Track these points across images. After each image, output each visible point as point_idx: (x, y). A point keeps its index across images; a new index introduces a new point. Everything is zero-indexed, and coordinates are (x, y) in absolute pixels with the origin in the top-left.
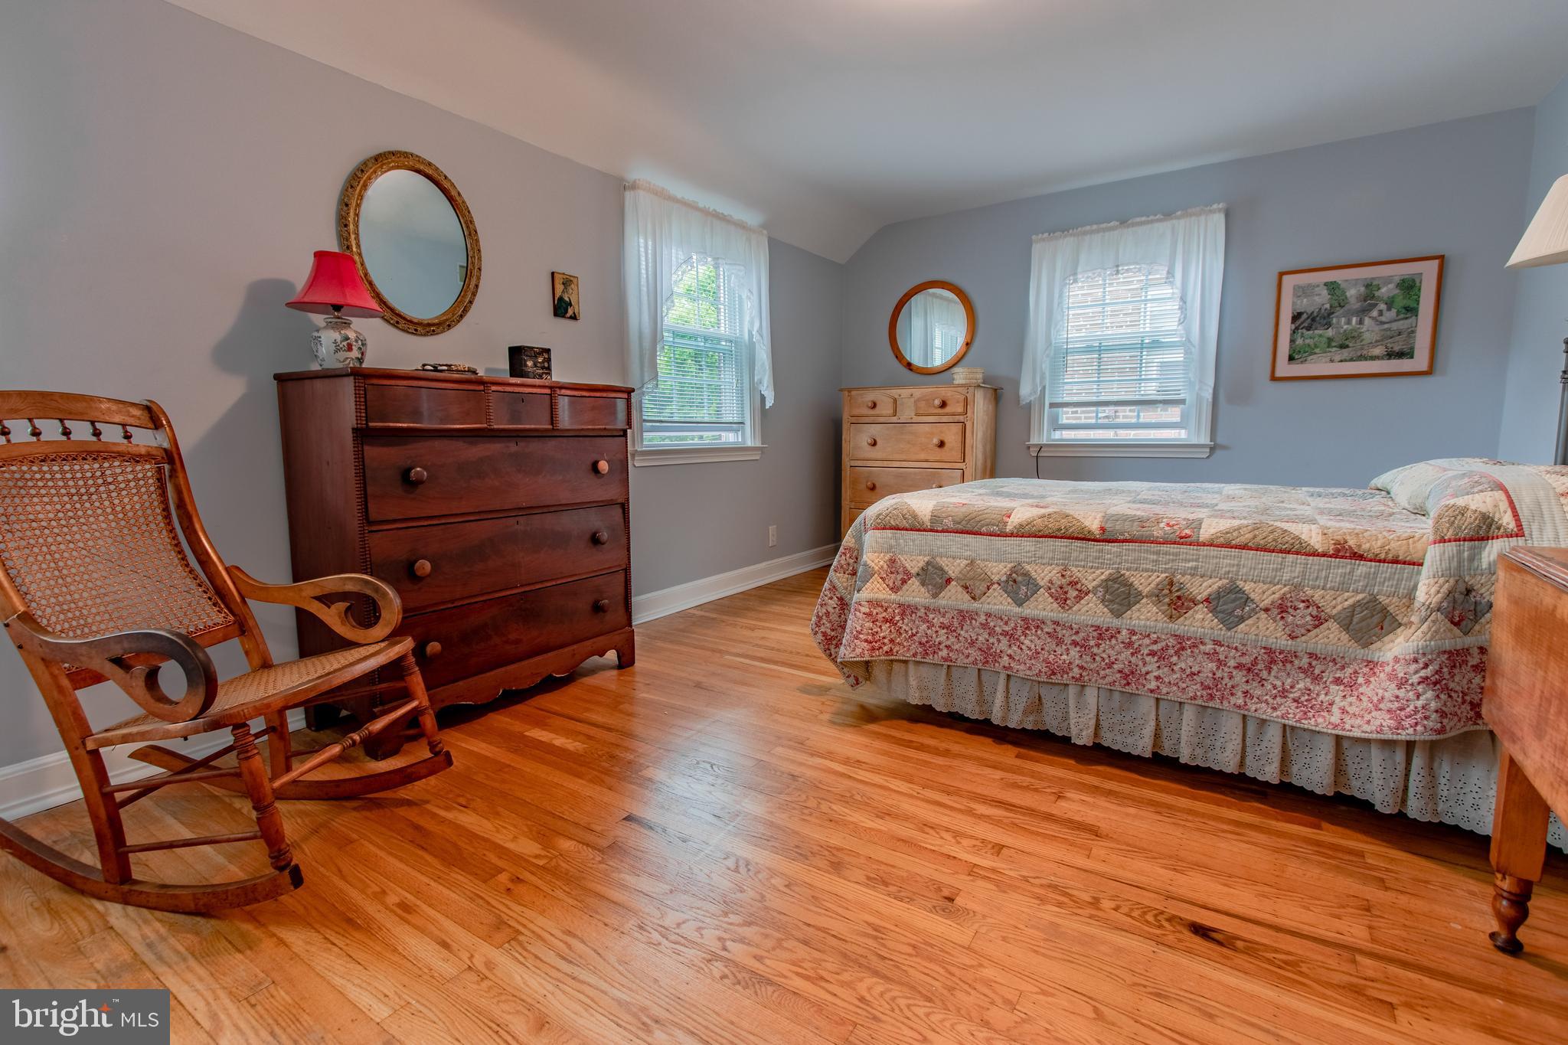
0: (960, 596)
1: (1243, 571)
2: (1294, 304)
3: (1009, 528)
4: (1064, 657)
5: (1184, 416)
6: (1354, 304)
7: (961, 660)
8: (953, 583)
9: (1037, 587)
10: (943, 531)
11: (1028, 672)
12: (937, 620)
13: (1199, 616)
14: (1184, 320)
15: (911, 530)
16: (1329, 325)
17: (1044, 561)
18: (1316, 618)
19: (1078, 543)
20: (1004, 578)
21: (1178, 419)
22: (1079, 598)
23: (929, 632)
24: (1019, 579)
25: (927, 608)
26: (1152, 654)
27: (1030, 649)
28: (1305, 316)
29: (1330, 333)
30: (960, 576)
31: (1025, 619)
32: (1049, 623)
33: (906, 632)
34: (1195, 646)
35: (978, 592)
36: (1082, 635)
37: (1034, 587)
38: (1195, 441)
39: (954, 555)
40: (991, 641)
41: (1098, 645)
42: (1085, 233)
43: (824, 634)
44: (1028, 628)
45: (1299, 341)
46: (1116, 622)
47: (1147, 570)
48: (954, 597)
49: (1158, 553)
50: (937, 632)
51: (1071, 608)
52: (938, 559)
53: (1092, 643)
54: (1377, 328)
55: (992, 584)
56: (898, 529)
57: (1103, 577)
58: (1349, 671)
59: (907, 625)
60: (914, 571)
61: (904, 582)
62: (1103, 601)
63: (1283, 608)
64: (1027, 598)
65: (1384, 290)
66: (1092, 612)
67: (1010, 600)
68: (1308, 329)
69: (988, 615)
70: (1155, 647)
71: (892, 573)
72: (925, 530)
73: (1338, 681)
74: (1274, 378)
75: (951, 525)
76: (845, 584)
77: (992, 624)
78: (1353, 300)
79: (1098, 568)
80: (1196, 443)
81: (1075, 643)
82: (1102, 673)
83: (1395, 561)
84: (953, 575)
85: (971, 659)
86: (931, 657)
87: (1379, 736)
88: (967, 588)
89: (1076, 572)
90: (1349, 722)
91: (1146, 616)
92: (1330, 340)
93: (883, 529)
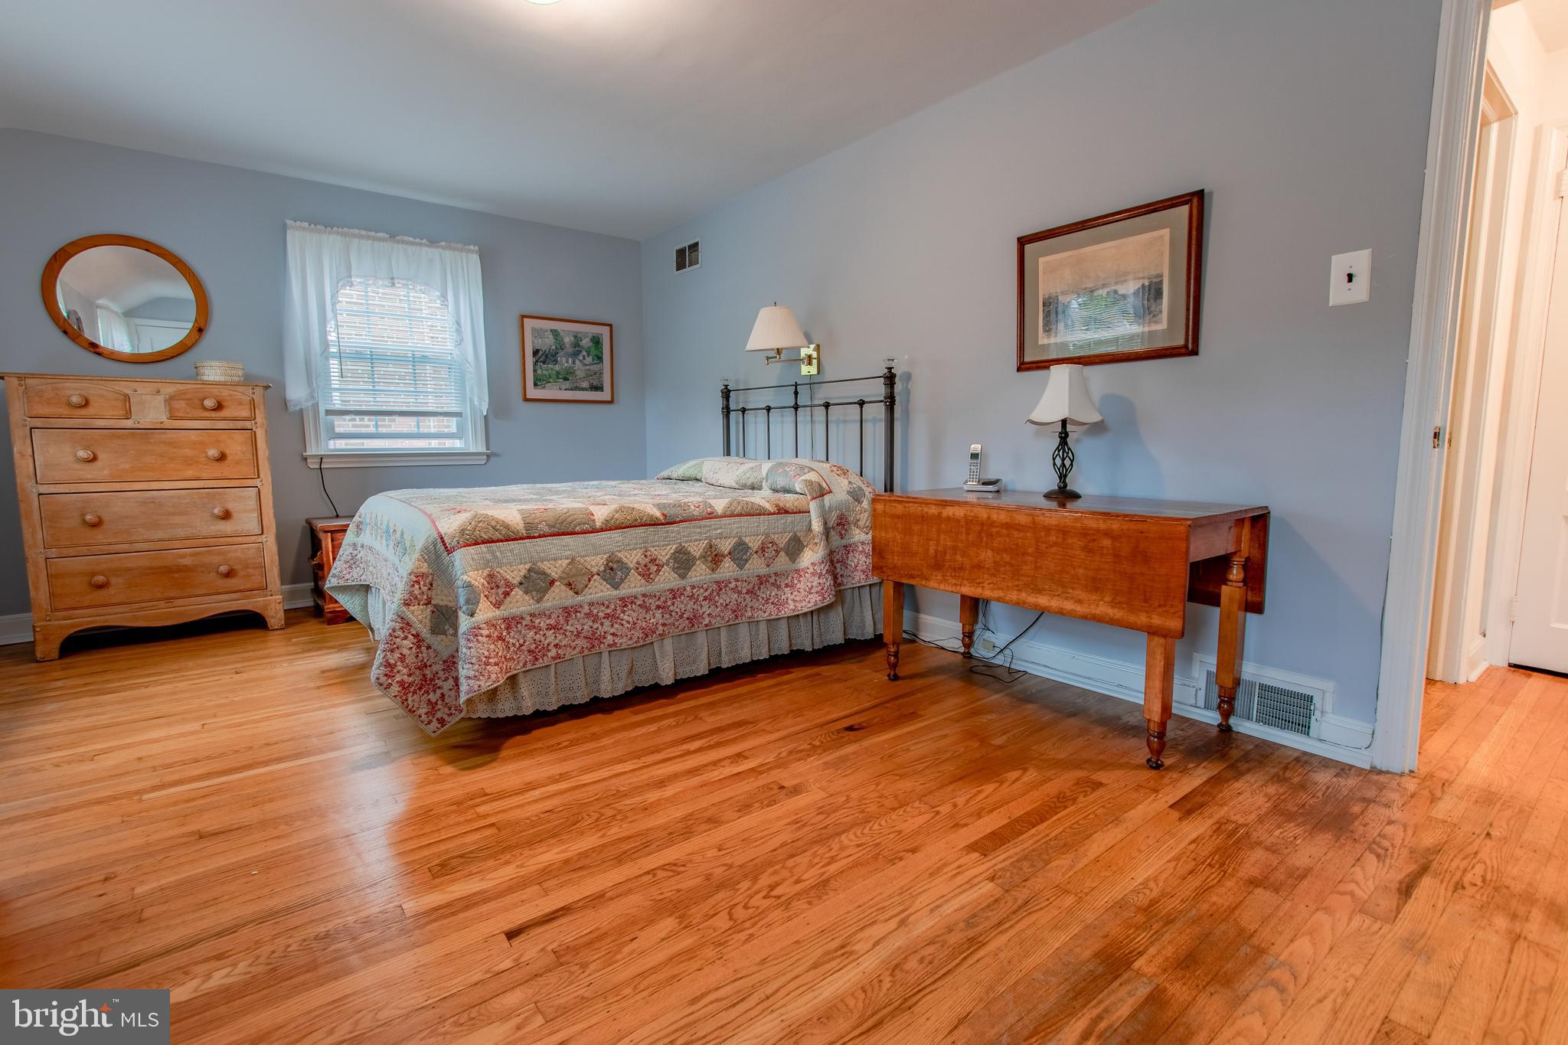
0: (564, 595)
1: (744, 530)
2: (533, 342)
3: (598, 525)
4: (652, 620)
5: (461, 428)
6: (569, 349)
7: (569, 653)
8: (557, 583)
9: (629, 569)
10: (540, 536)
11: (630, 642)
12: (543, 623)
13: (727, 565)
14: (460, 342)
15: (507, 540)
16: (556, 362)
17: (631, 547)
18: (776, 551)
19: (651, 529)
20: (602, 568)
21: (454, 430)
22: (658, 571)
23: (537, 637)
24: (615, 566)
25: (532, 615)
26: (705, 599)
27: (628, 622)
28: (541, 353)
29: (557, 368)
30: (563, 575)
31: (622, 599)
32: (640, 597)
33: (514, 645)
34: (726, 586)
35: (580, 586)
36: (663, 599)
37: (626, 570)
38: (472, 450)
39: (555, 556)
40: (595, 626)
41: (673, 604)
42: (354, 236)
43: (401, 683)
44: (626, 606)
45: (539, 372)
46: (683, 583)
47: (696, 540)
48: (558, 597)
49: (700, 527)
50: (544, 635)
51: (653, 580)
52: (539, 564)
53: (669, 603)
54: (583, 368)
55: (592, 576)
56: (493, 542)
57: (672, 551)
58: (790, 578)
59: (514, 638)
60: (515, 582)
61: (507, 594)
62: (673, 569)
63: (763, 549)
64: (622, 580)
65: (584, 341)
66: (667, 579)
67: (609, 586)
68: (544, 363)
69: (591, 604)
70: (706, 594)
71: (492, 589)
72: (522, 539)
73: (787, 586)
74: (526, 400)
75: (547, 530)
76: (420, 617)
77: (595, 611)
78: (568, 346)
79: (667, 545)
80: (475, 451)
81: (658, 607)
82: (677, 624)
83: (800, 512)
84: (554, 575)
85: (578, 649)
86: (541, 661)
87: (817, 607)
88: (570, 584)
89: (654, 551)
90: (799, 605)
91: (700, 573)
92: (558, 373)
93: (475, 544)
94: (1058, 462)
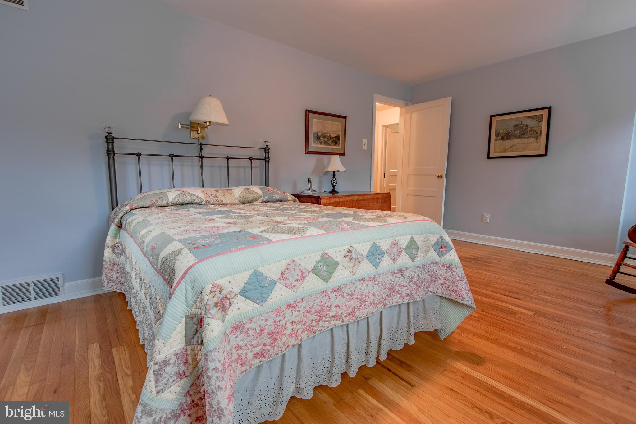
94: (335, 182)
